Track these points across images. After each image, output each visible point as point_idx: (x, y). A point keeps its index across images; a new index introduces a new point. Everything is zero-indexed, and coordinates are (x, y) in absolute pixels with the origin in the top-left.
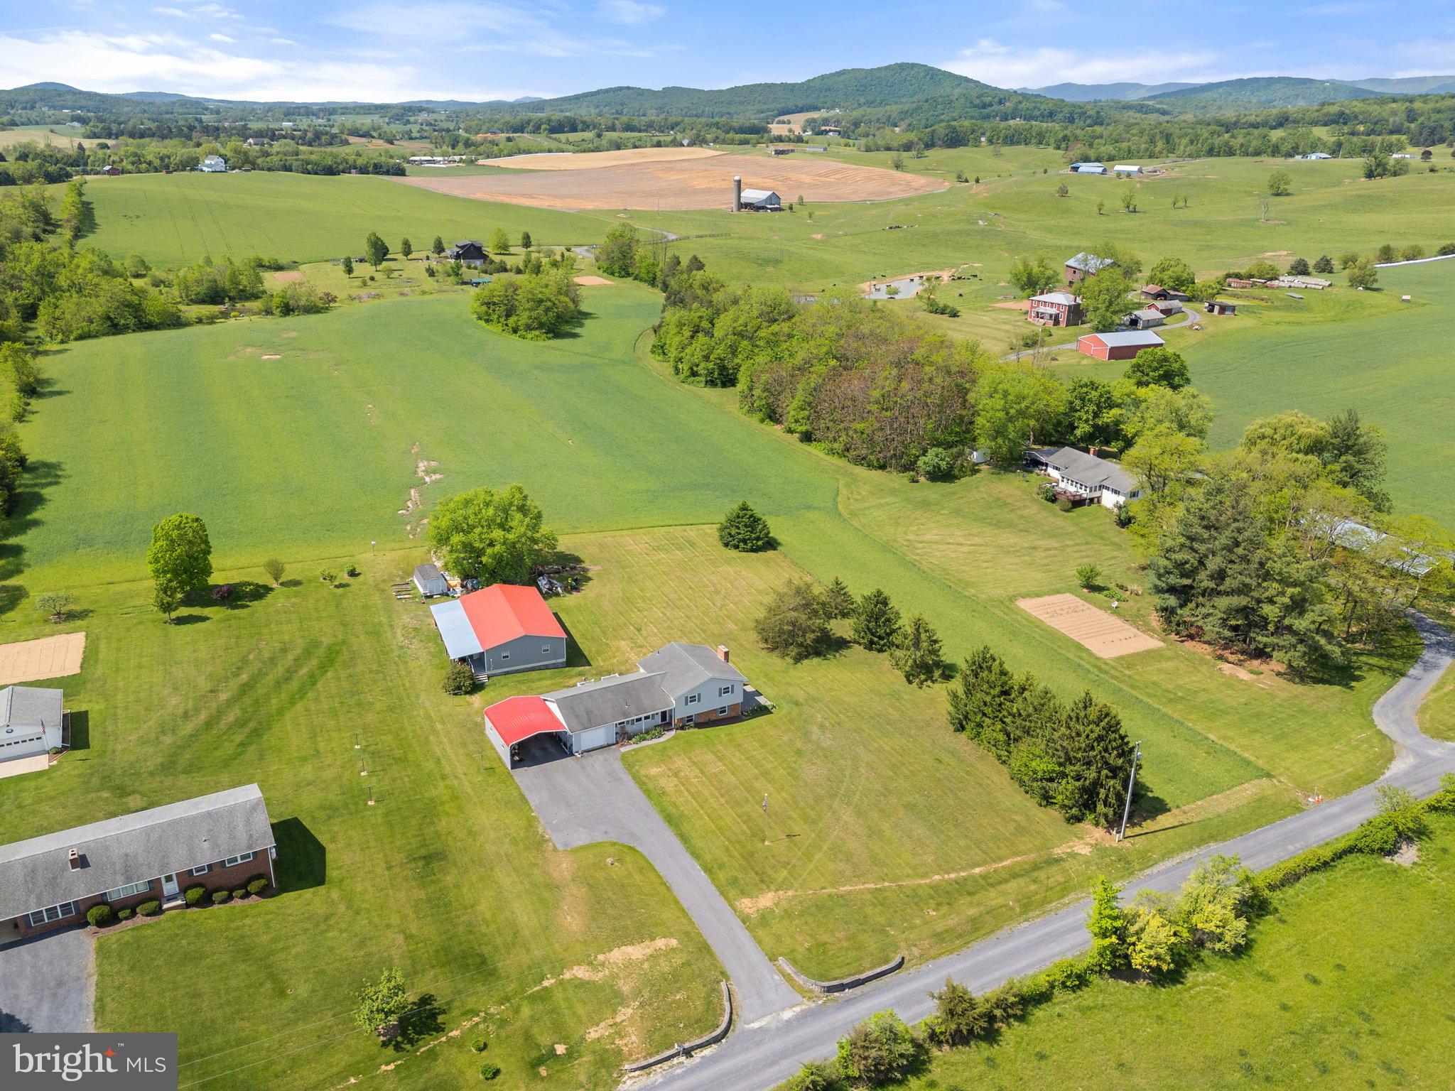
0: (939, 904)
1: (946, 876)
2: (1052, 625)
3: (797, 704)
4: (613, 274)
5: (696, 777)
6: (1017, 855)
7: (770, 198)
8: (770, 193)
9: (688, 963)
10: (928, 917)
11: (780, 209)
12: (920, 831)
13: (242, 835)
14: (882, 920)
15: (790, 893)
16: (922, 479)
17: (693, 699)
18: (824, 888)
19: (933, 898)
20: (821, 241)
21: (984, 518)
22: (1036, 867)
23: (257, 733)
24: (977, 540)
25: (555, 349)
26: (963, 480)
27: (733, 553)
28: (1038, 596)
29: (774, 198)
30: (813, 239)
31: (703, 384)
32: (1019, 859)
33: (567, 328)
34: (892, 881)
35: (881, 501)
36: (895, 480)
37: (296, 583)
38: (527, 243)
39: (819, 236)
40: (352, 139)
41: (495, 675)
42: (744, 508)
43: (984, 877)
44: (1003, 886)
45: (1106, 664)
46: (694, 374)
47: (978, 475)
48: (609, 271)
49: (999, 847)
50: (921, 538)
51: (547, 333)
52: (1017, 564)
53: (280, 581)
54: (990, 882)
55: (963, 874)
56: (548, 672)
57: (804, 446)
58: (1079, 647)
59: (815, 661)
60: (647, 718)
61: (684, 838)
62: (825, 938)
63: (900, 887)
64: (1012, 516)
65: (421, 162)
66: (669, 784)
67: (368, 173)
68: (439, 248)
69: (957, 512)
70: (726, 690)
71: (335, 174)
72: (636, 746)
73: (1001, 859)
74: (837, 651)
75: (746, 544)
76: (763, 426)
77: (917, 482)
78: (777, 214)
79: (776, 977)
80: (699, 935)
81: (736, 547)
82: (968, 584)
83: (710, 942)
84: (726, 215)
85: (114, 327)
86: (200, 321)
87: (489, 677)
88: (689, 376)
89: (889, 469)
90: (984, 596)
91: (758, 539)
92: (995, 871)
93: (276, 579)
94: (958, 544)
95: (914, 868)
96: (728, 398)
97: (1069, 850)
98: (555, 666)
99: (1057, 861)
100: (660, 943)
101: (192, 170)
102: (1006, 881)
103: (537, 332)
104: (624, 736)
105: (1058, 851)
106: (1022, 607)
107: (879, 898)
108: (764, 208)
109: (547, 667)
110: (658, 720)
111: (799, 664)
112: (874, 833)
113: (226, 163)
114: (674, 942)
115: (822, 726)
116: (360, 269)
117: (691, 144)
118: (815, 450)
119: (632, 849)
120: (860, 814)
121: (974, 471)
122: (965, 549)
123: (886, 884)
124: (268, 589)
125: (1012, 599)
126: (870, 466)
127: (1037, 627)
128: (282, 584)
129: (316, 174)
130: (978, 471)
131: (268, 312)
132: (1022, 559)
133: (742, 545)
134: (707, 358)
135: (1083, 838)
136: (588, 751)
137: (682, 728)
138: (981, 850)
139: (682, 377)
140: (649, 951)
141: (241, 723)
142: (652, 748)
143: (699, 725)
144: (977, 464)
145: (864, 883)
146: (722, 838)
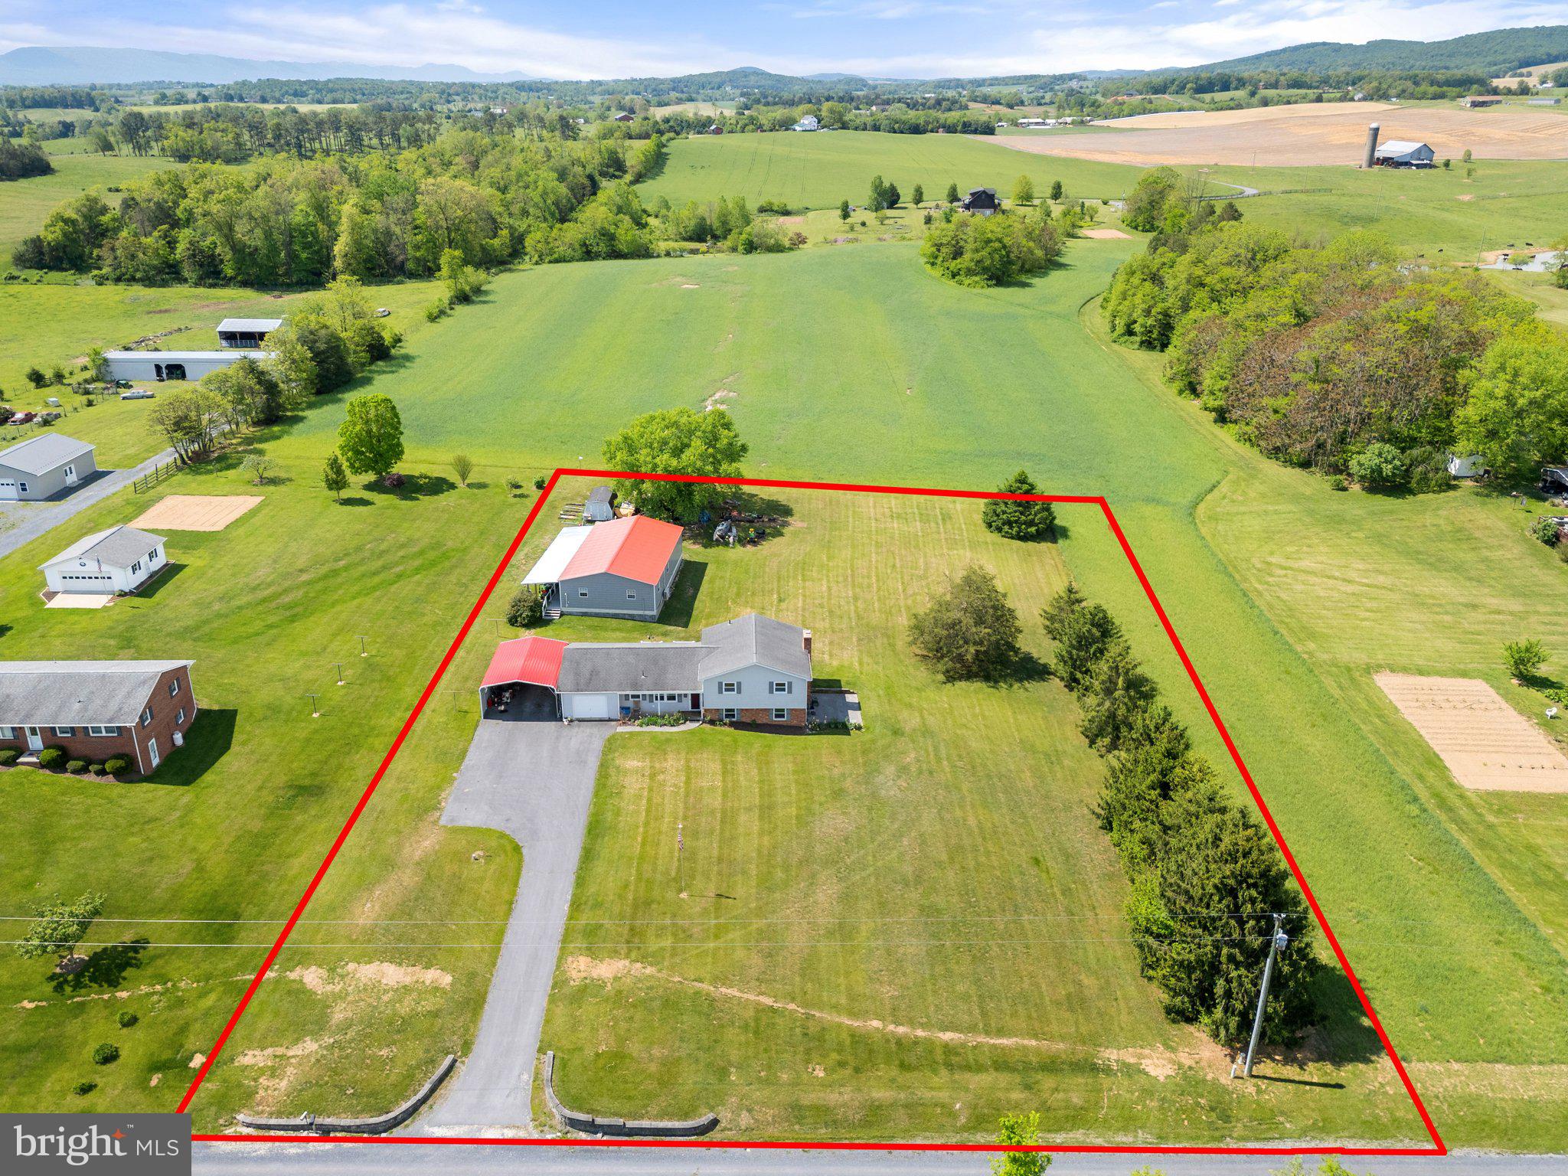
0: (842, 1064)
1: (891, 1027)
2: (1410, 719)
3: (897, 732)
4: (1136, 228)
5: (675, 785)
6: (1036, 1036)
7: (1419, 151)
8: (1418, 145)
9: (435, 1014)
10: (805, 1076)
11: (1431, 166)
12: (913, 947)
13: (113, 706)
14: (734, 1055)
15: (649, 970)
16: (1356, 488)
17: (730, 687)
18: (701, 981)
19: (840, 1052)
20: (1469, 204)
21: (1418, 553)
22: (1051, 1066)
23: (293, 619)
24: (1381, 579)
25: (988, 297)
26: (1421, 496)
27: (996, 537)
28: (1421, 672)
29: (1427, 150)
30: (1456, 200)
31: (1136, 346)
32: (1034, 1043)
33: (1023, 278)
34: (805, 1004)
35: (1270, 508)
36: (1315, 483)
37: (482, 486)
38: (1057, 193)
39: (1467, 198)
40: (971, 105)
41: (571, 614)
42: (1022, 480)
43: (948, 1049)
44: (967, 1075)
45: (1461, 797)
46: (1130, 332)
47: (1451, 493)
48: (1133, 224)
49: (1014, 1015)
50: (1291, 563)
51: (987, 279)
52: (1423, 623)
53: (467, 481)
54: (953, 1060)
55: (920, 1033)
56: (631, 623)
57: (1217, 429)
58: (1433, 761)
59: (978, 686)
60: (671, 698)
61: (588, 855)
62: (634, 1048)
63: (809, 1017)
64: (1470, 556)
65: (1029, 124)
66: (633, 785)
67: (955, 132)
68: (953, 197)
69: (1379, 538)
70: (780, 687)
71: (920, 133)
72: (638, 729)
73: (1000, 1032)
74: (1021, 680)
75: (1011, 528)
76: (1179, 399)
77: (1345, 489)
78: (1423, 172)
79: (525, 1077)
80: (487, 982)
81: (999, 530)
82: (1312, 635)
83: (490, 998)
84: (1347, 173)
85: (588, 255)
86: (668, 254)
87: (562, 615)
88: (1123, 335)
89: (1313, 469)
90: (1325, 657)
91: (1031, 523)
92: (975, 1047)
93: (464, 480)
94: (1344, 580)
95: (852, 997)
96: (1154, 365)
97: (1132, 1060)
98: (643, 619)
99: (1094, 1069)
100: (431, 976)
101: (787, 129)
102: (980, 1068)
103: (977, 278)
104: (630, 713)
105: (1110, 1055)
106: (1380, 684)
107: (761, 1024)
108: (1407, 164)
109: (632, 618)
110: (687, 704)
111: (949, 685)
112: (843, 931)
113: (819, 122)
114: (447, 979)
115: (904, 770)
116: (857, 217)
117: (1364, 99)
118: (1227, 435)
119: (517, 849)
120: (847, 898)
121: (1448, 484)
122: (1350, 589)
123: (792, 1006)
124: (452, 486)
125: (1369, 670)
126: (1289, 462)
127: (1379, 717)
128: (469, 485)
129: (902, 132)
130: (1455, 488)
131: (734, 249)
132: (1438, 618)
133: (1006, 528)
134: (1147, 312)
135: (1173, 1050)
136: (580, 720)
137: (712, 722)
138: (982, 1009)
139: (1116, 334)
140: (408, 980)
141: (289, 607)
142: (653, 736)
143: (739, 725)
144: (1456, 478)
145: (761, 994)
146: (633, 871)
